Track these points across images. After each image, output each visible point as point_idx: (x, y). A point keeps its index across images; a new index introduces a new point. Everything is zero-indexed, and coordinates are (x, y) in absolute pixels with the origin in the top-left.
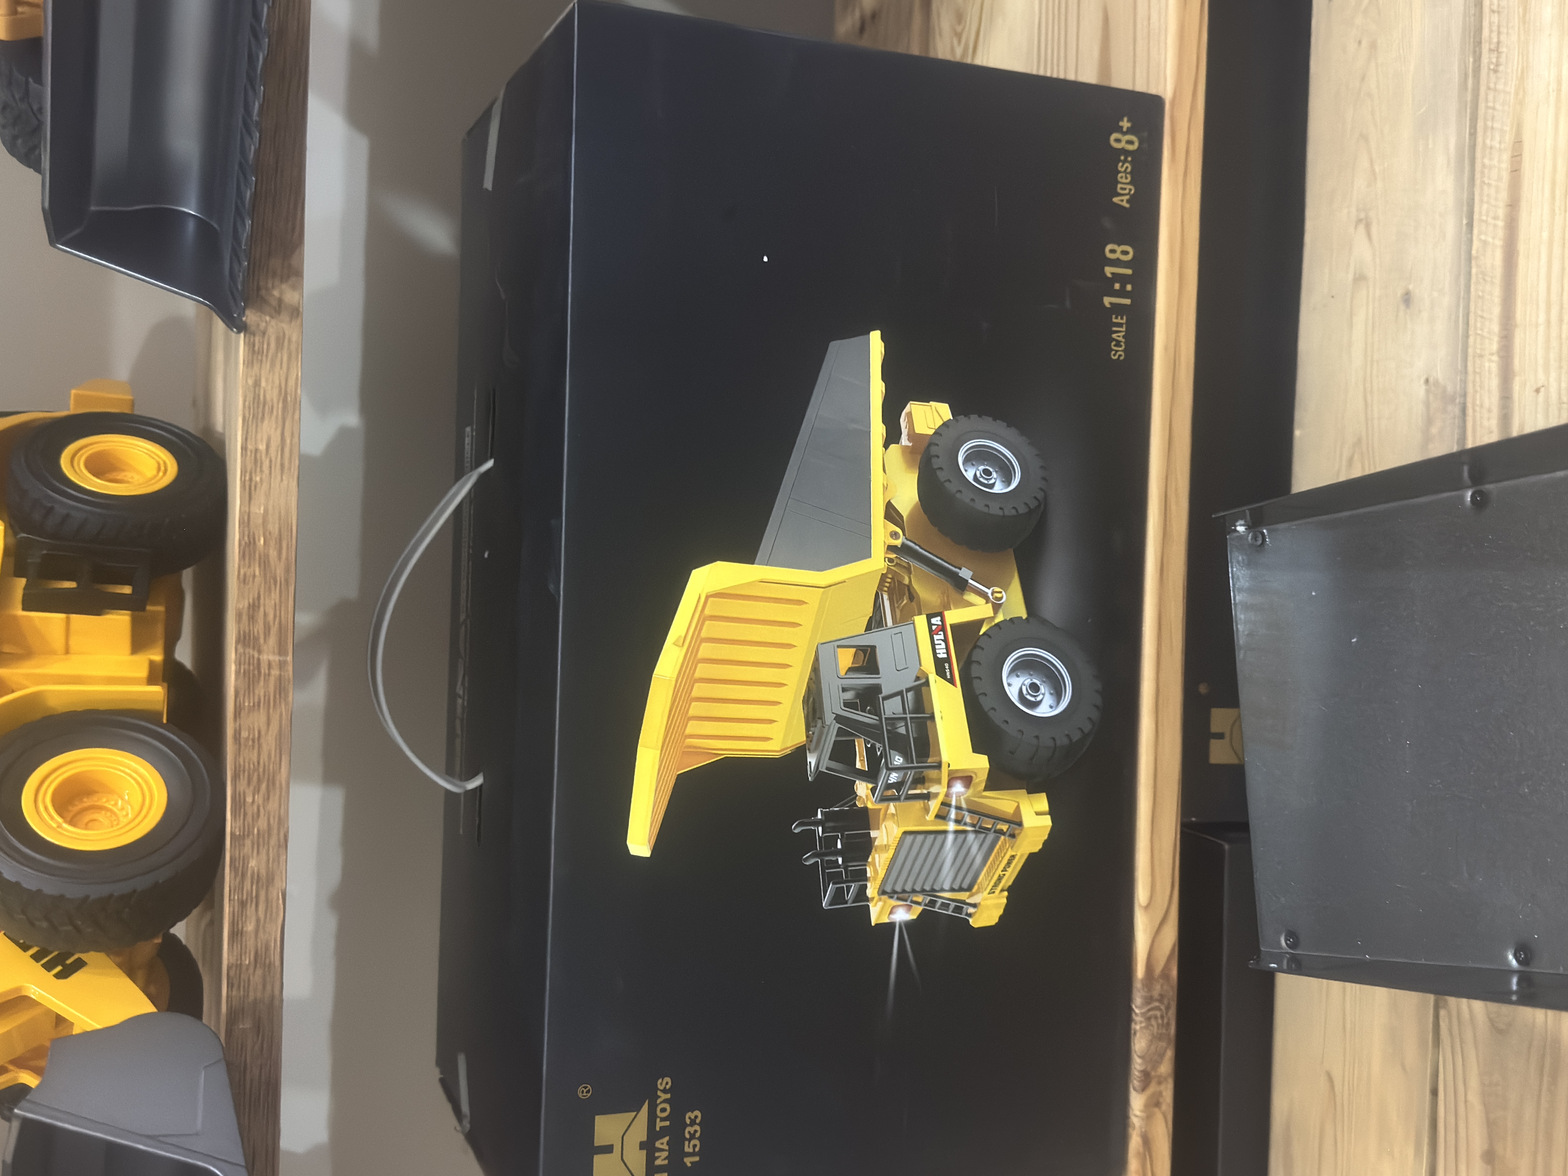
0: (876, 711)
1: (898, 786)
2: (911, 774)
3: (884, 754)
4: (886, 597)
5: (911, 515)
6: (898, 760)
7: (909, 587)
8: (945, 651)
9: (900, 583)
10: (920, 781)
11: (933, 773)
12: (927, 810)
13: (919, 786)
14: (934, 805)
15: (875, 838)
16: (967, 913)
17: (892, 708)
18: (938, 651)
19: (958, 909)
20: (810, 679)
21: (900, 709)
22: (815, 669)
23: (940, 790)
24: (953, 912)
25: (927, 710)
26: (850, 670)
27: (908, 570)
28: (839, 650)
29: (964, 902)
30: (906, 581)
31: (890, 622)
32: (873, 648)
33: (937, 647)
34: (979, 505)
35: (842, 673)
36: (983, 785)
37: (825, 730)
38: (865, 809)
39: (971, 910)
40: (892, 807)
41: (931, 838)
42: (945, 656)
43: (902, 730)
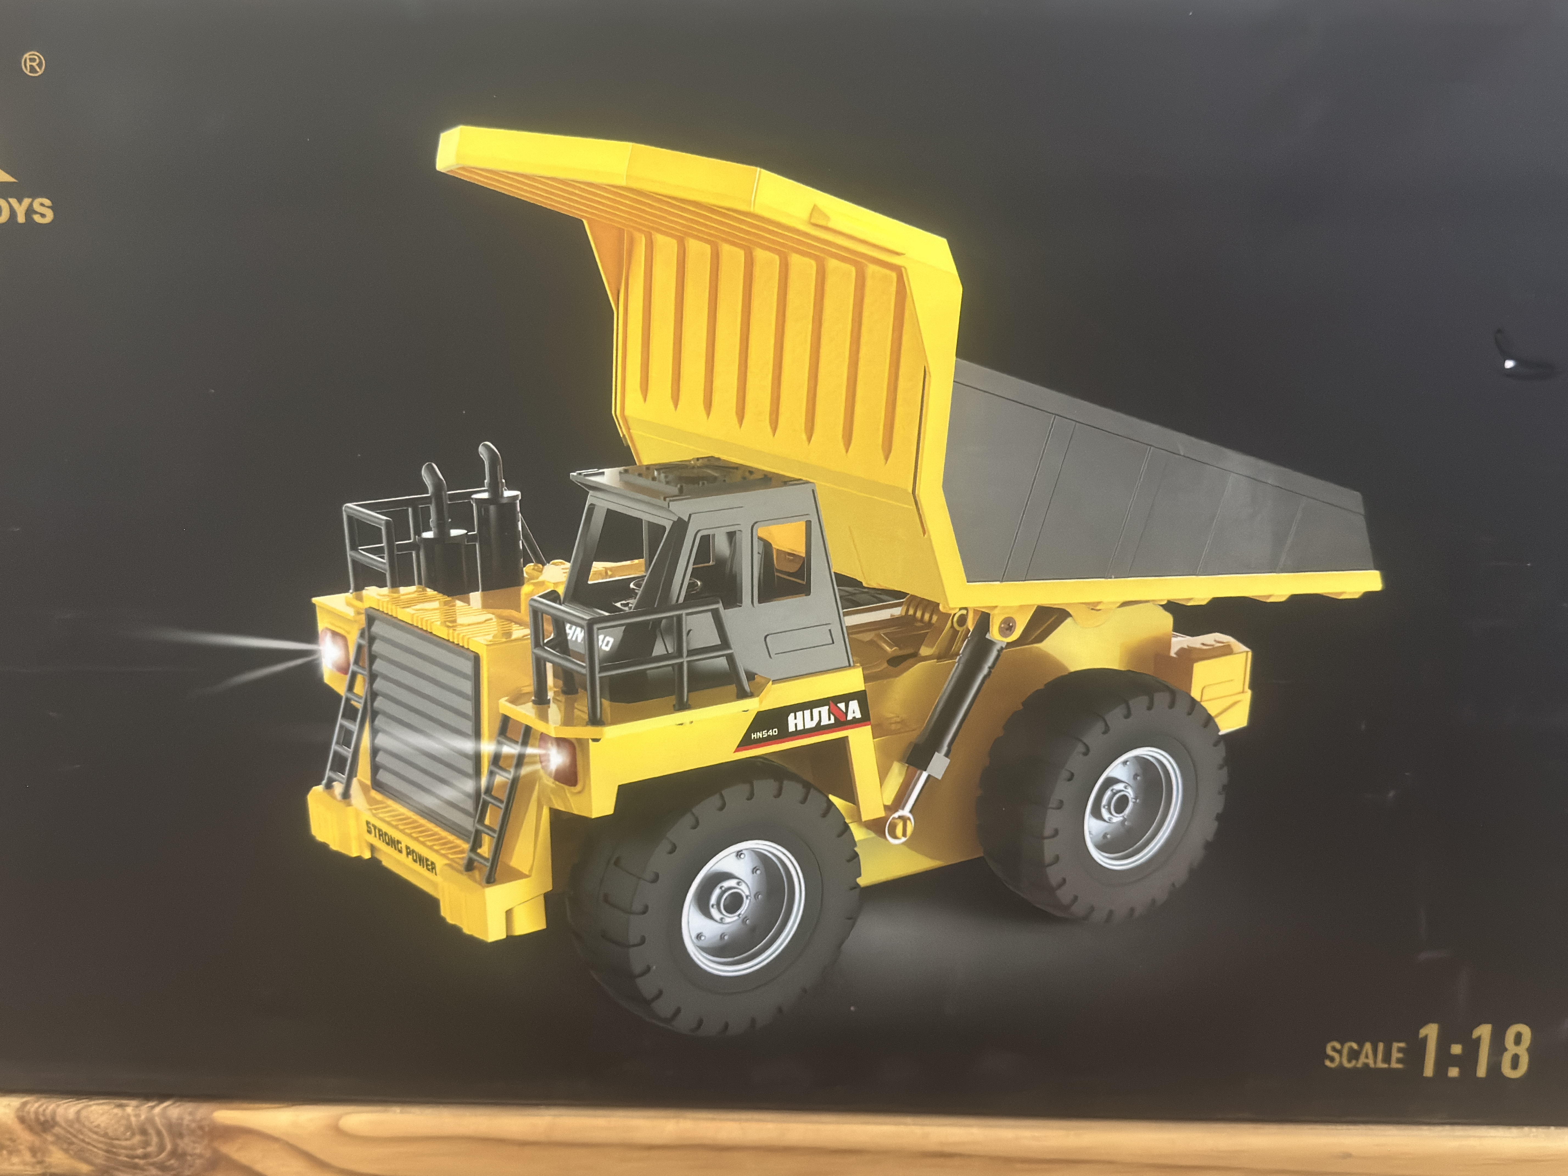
0: (694, 598)
1: (561, 644)
2: (580, 667)
3: (615, 614)
4: (897, 612)
5: (1046, 660)
7: (914, 656)
8: (800, 727)
9: (920, 640)
10: (569, 685)
11: (582, 709)
12: (516, 699)
13: (561, 683)
14: (525, 713)
15: (468, 602)
16: (335, 781)
17: (699, 628)
18: (799, 714)
19: (340, 764)
20: (751, 471)
21: (697, 644)
22: (767, 480)
23: (553, 723)
24: (336, 753)
25: (696, 696)
26: (767, 546)
27: (944, 655)
28: (802, 525)
29: (352, 774)
30: (924, 651)
31: (852, 620)
32: (805, 590)
33: (807, 713)
34: (1062, 790)
35: (762, 532)
36: (561, 807)
37: (660, 502)
38: (517, 580)
39: (338, 788)
40: (521, 632)
41: (467, 707)
42: (792, 728)
43: (659, 649)
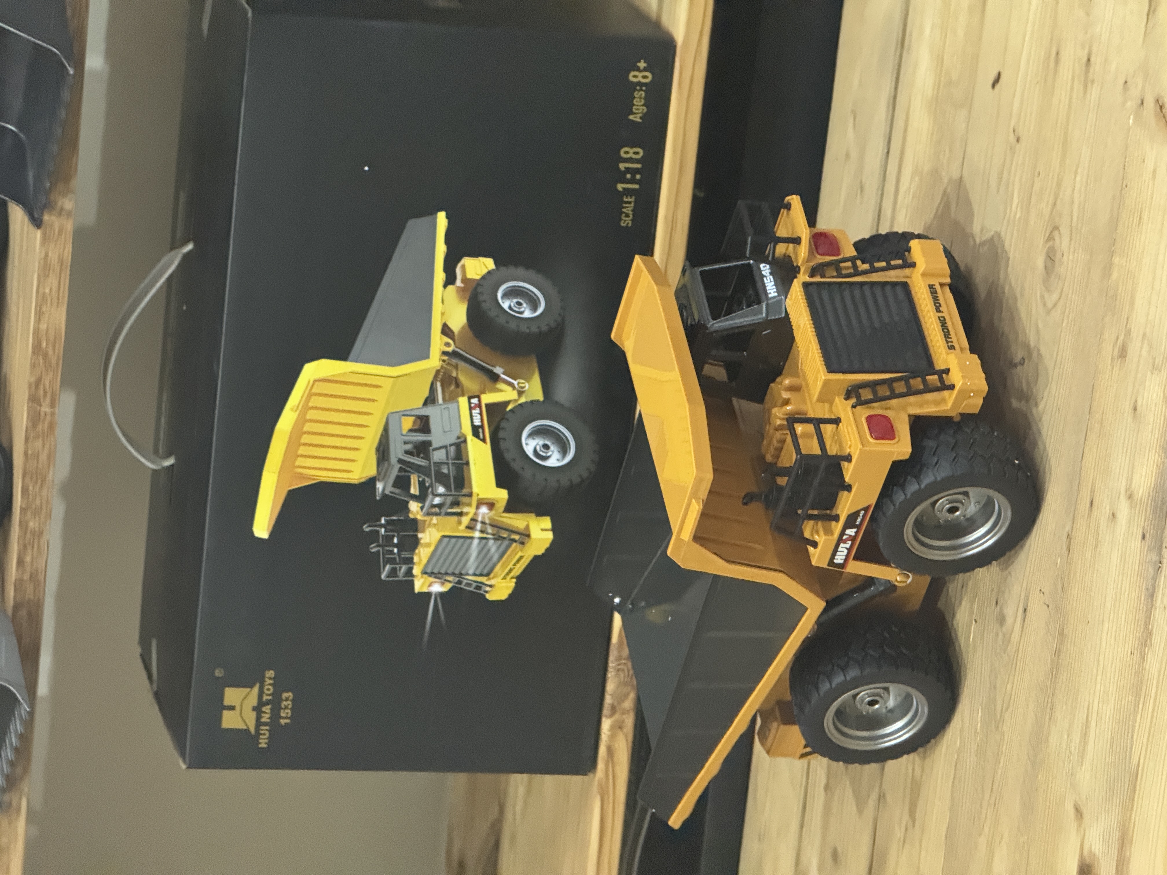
0: (427, 457)
1: (440, 506)
2: (449, 500)
3: (431, 486)
4: (439, 384)
5: (461, 332)
6: (441, 490)
7: (456, 379)
8: (480, 420)
9: (450, 376)
10: (456, 503)
11: (466, 500)
12: (460, 523)
13: (455, 507)
14: (465, 520)
15: (421, 538)
16: (485, 590)
17: (438, 456)
18: (474, 420)
19: (478, 588)
20: (382, 435)
21: (444, 456)
22: (386, 429)
23: (471, 510)
24: (474, 589)
25: (464, 457)
26: (411, 430)
27: (456, 368)
28: (403, 417)
29: (482, 583)
30: (454, 375)
31: (441, 401)
32: (427, 417)
33: (474, 417)
35: (404, 432)
36: (502, 509)
37: (391, 468)
38: (416, 519)
39: (488, 589)
40: (435, 520)
41: (461, 541)
42: (480, 423)
43: (445, 471)
